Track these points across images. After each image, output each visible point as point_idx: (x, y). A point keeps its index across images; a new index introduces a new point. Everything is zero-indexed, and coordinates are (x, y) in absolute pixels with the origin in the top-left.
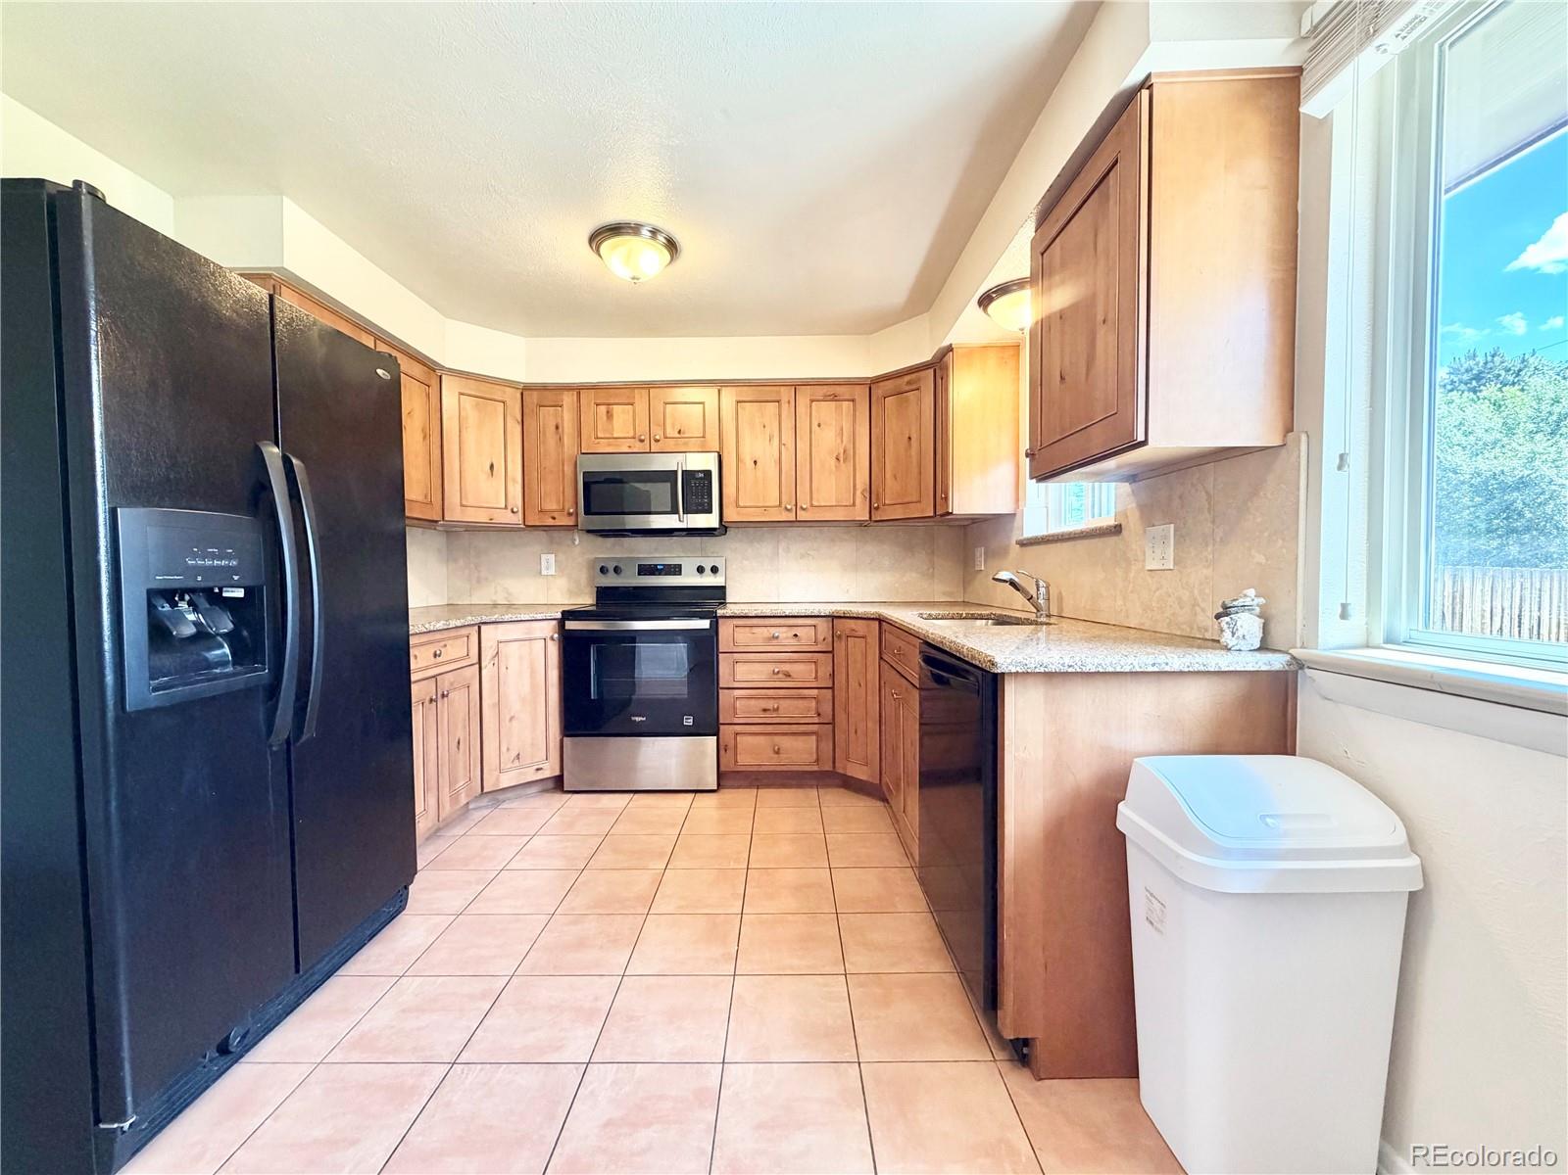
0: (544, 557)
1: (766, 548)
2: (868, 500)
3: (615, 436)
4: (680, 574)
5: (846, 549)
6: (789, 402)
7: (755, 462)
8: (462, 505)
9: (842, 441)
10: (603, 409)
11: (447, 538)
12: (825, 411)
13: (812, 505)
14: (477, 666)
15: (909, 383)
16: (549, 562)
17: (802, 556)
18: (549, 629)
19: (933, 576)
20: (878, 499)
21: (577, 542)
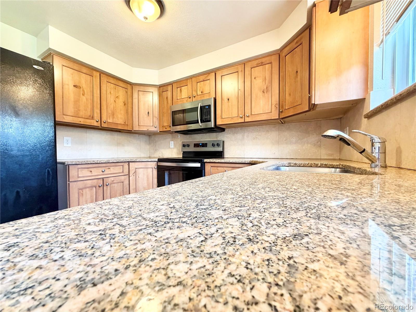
0: (171, 142)
1: (239, 136)
2: (278, 109)
3: (182, 98)
4: (207, 147)
5: (273, 134)
6: (242, 71)
7: (228, 99)
8: (139, 125)
9: (266, 83)
10: (179, 89)
11: (149, 137)
12: (257, 71)
13: (251, 114)
14: (128, 176)
15: (297, 43)
16: (172, 143)
17: (254, 139)
18: (154, 165)
19: (320, 146)
20: (282, 107)
21: (179, 137)
